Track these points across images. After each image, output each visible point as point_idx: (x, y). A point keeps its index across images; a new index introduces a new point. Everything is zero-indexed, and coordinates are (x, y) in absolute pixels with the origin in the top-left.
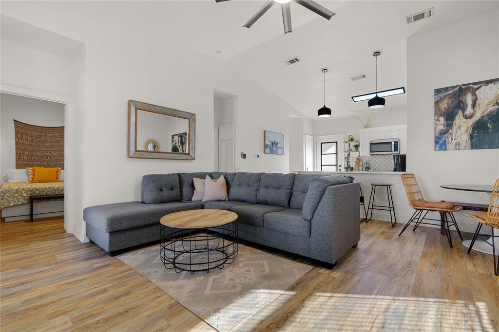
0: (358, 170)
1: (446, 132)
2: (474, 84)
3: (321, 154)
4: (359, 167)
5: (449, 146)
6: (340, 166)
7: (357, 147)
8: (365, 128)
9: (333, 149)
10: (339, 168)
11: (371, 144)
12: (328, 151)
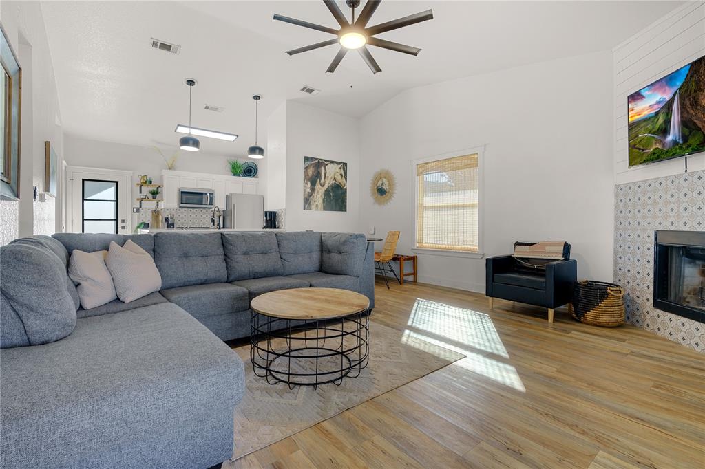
0: (158, 227)
1: (311, 195)
2: (326, 161)
3: (83, 200)
4: (158, 223)
5: (313, 207)
6: (123, 221)
7: (155, 194)
8: (170, 169)
9: (109, 193)
10: (120, 224)
11: (182, 192)
12: (96, 195)
